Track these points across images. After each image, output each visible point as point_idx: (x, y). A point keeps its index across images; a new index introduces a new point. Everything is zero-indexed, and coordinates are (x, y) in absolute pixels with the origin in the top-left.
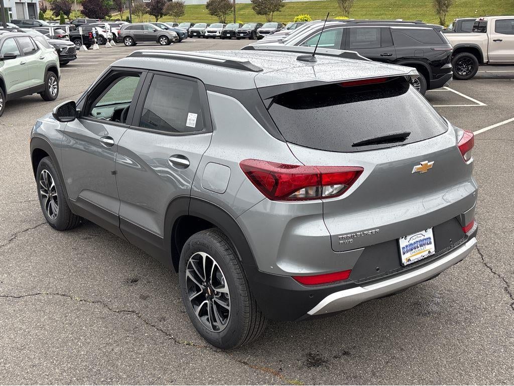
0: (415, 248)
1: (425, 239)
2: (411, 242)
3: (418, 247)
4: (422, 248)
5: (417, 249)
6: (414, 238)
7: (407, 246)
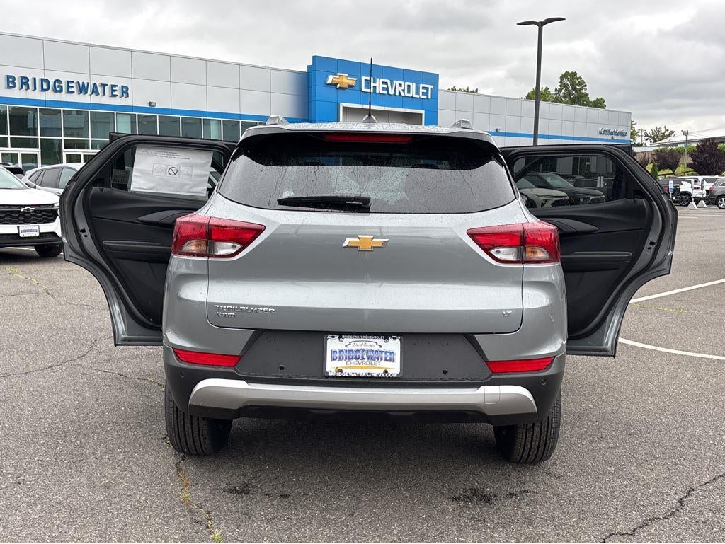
0: (357, 359)
1: (382, 352)
2: (350, 347)
3: (363, 359)
4: (373, 362)
5: (360, 361)
6: (358, 343)
7: (341, 351)
